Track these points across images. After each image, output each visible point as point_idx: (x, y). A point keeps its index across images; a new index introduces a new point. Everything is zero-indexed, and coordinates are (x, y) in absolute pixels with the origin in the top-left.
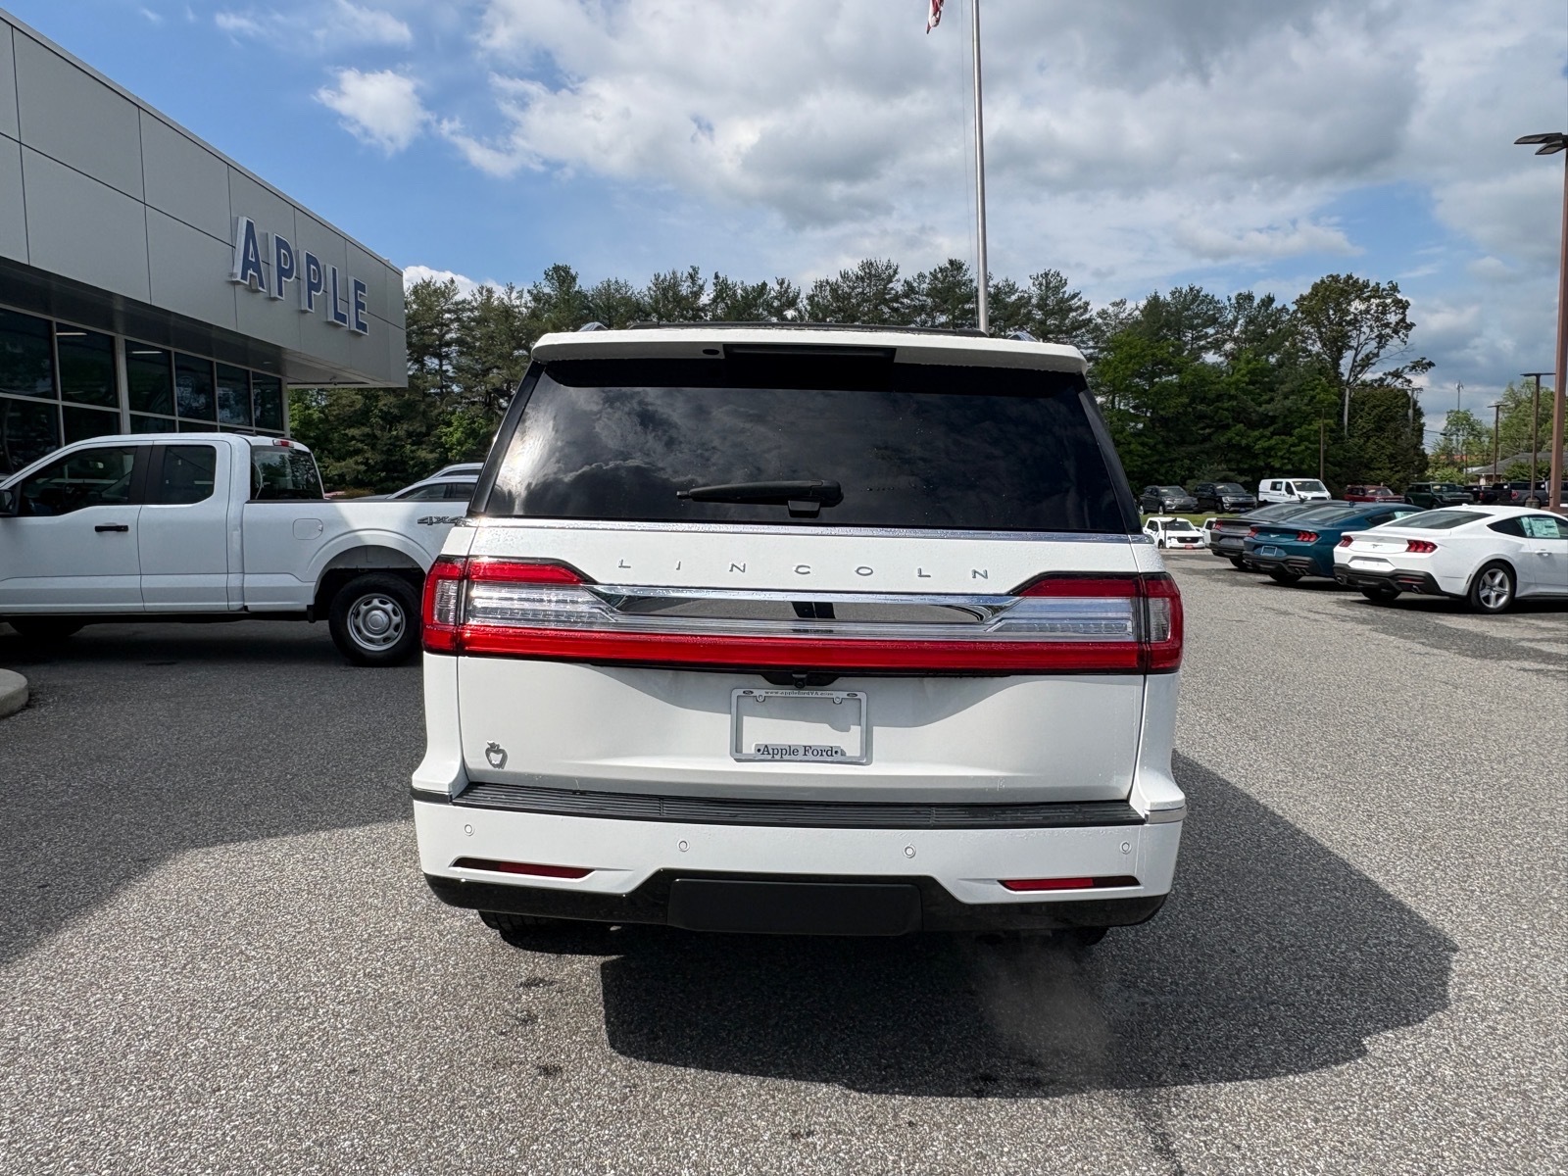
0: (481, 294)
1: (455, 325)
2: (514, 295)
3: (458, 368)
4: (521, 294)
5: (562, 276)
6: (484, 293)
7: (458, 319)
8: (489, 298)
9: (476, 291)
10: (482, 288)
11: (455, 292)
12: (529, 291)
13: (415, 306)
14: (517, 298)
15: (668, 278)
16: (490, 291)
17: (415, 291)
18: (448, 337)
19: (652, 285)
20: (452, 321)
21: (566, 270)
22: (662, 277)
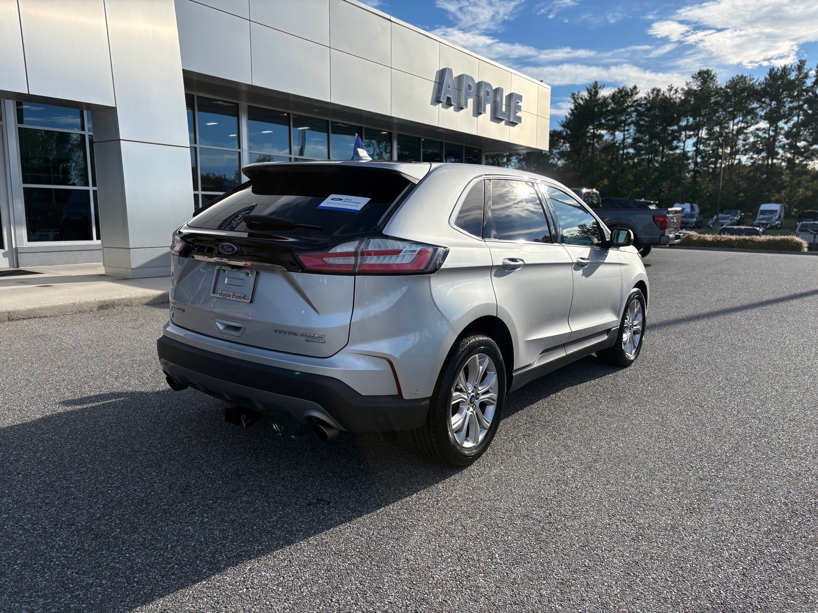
0: (652, 93)
1: (634, 115)
2: (673, 92)
3: (634, 139)
4: (676, 91)
5: (705, 76)
6: (655, 92)
7: (636, 110)
8: (657, 95)
9: (650, 91)
10: (654, 90)
11: (637, 93)
12: (682, 89)
13: (613, 105)
14: (674, 94)
15: (781, 69)
16: (659, 91)
17: (613, 96)
18: (629, 121)
19: (767, 76)
20: (634, 111)
21: (707, 72)
22: (776, 70)
